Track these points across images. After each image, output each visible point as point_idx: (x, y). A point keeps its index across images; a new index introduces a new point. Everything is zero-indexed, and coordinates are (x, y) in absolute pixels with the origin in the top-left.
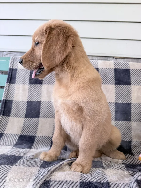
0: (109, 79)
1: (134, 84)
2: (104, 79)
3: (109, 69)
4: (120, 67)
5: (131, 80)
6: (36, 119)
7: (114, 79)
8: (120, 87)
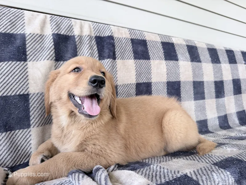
0: (127, 52)
1: (153, 59)
2: (121, 53)
3: (125, 38)
4: (137, 37)
5: (150, 54)
6: (23, 131)
7: (132, 52)
8: (140, 62)
